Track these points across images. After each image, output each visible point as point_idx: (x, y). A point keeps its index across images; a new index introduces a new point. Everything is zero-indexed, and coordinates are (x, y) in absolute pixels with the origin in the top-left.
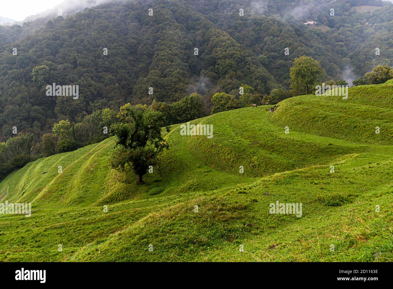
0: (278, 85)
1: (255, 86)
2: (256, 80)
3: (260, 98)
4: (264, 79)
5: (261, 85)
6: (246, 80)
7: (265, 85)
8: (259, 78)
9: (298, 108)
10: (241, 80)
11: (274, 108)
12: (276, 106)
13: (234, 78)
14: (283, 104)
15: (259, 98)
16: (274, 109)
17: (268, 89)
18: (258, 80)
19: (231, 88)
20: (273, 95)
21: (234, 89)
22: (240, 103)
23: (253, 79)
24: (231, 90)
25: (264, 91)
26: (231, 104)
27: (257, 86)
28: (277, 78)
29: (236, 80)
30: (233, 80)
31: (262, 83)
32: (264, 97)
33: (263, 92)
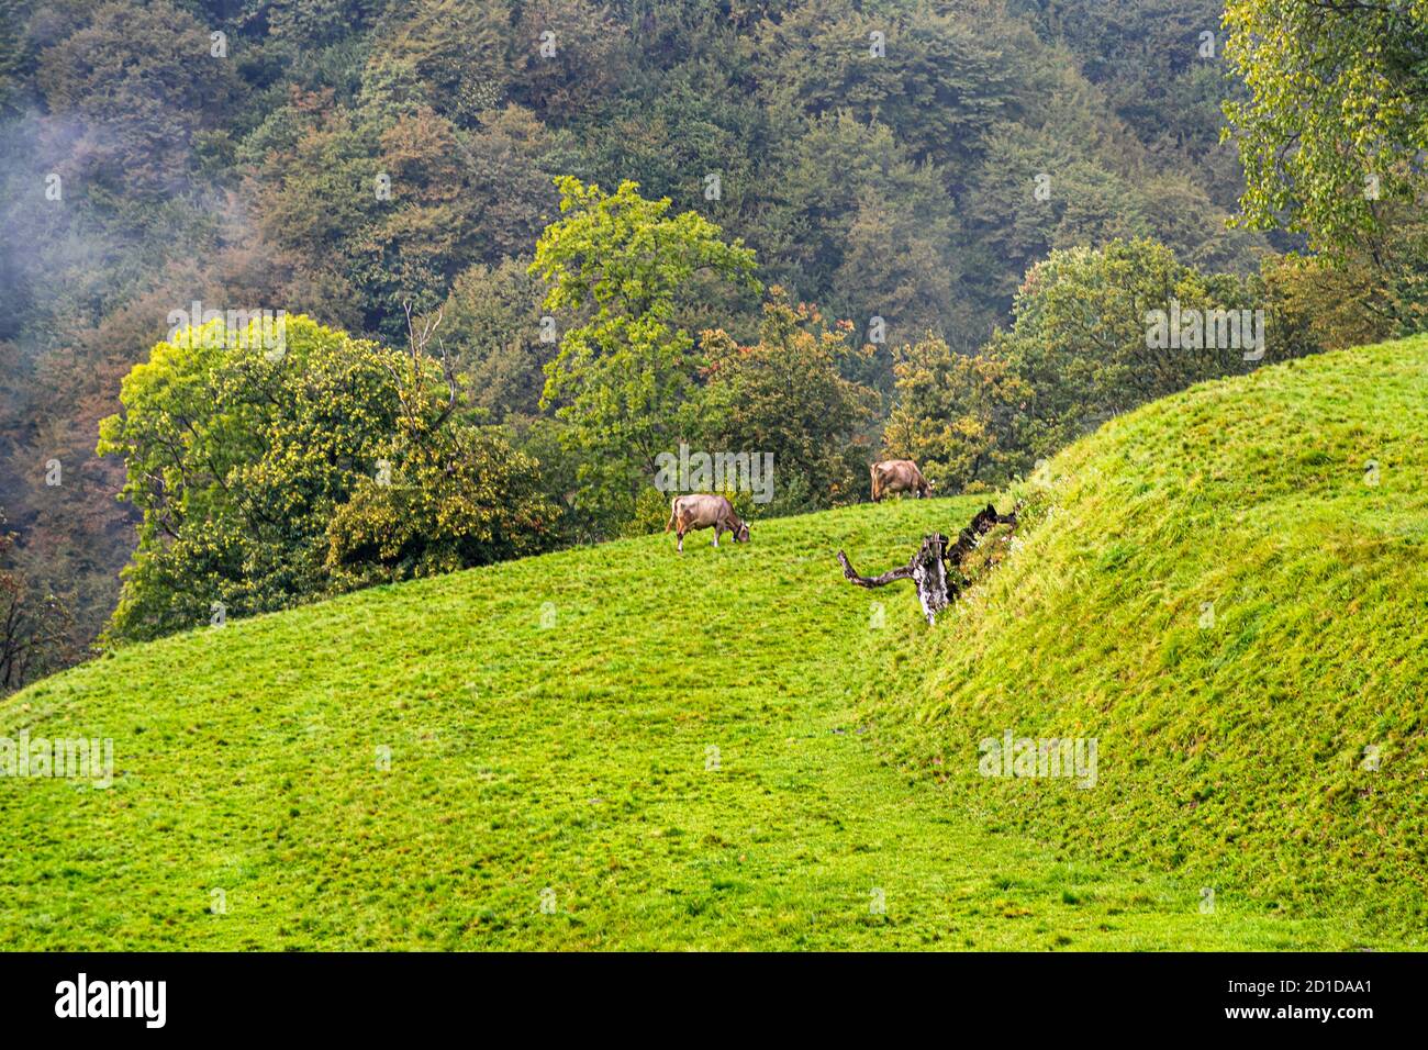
0: (1154, 187)
1: (813, 211)
2: (816, 108)
3: (853, 394)
4: (951, 98)
5: (905, 187)
6: (673, 118)
7: (956, 190)
8: (859, 93)
9: (1287, 540)
10: (602, 119)
11: (966, 543)
12: (990, 514)
13: (486, 93)
14: (1089, 475)
15: (830, 394)
16: (972, 561)
17: (1000, 251)
18: (847, 118)
19: (444, 247)
20: (1043, 343)
21: (492, 258)
22: (555, 476)
23: (781, 102)
24: (450, 266)
25: (943, 280)
26: (398, 499)
27: (847, 206)
28: (1129, 91)
29: (514, 113)
30: (469, 122)
31: (919, 158)
32: (906, 377)
33: (925, 298)
